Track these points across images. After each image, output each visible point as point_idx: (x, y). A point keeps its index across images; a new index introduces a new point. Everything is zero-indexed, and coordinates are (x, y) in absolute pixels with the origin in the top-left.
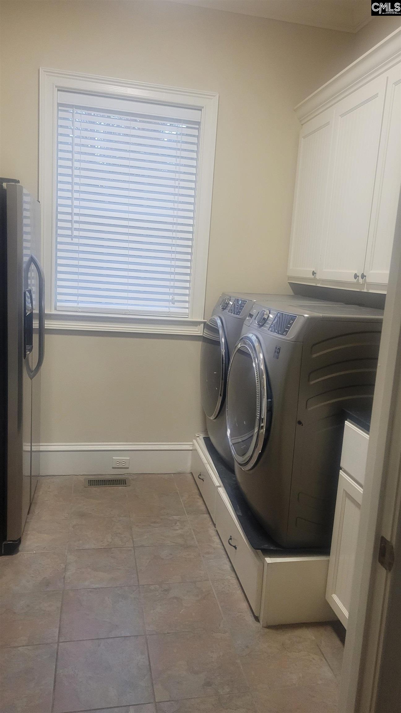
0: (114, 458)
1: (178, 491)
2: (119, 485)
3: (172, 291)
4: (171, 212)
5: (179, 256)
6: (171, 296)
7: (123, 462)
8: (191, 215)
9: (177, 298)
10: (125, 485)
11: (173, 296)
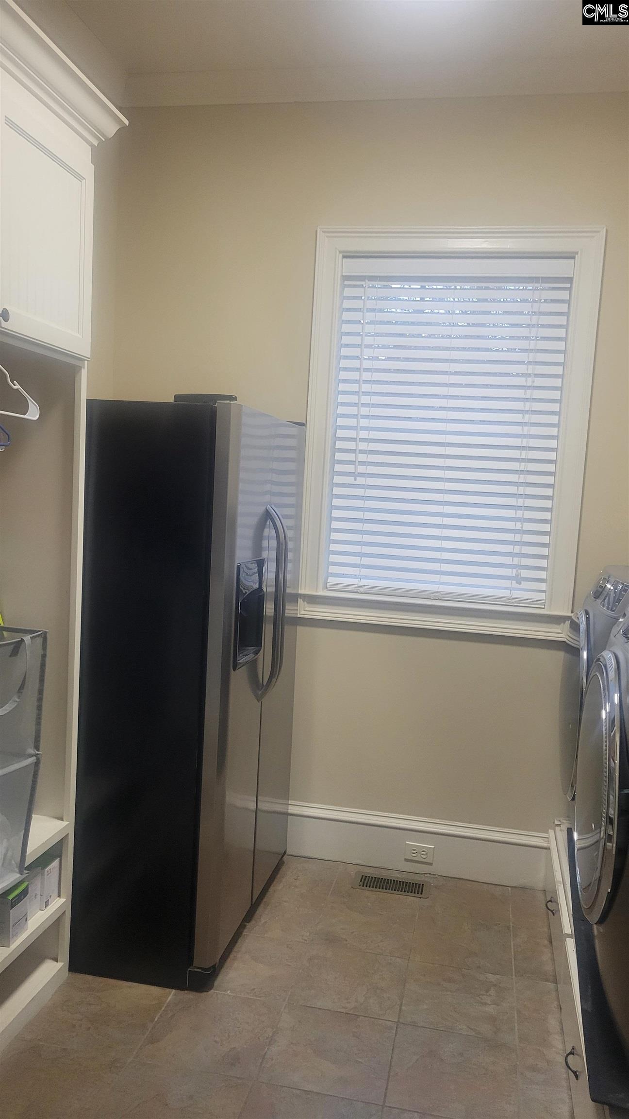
0: (407, 842)
1: (511, 924)
2: (410, 894)
3: (516, 561)
4: (517, 430)
5: (529, 502)
6: (514, 571)
7: (423, 851)
8: (554, 431)
9: (524, 573)
10: (419, 895)
11: (517, 571)
